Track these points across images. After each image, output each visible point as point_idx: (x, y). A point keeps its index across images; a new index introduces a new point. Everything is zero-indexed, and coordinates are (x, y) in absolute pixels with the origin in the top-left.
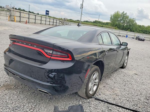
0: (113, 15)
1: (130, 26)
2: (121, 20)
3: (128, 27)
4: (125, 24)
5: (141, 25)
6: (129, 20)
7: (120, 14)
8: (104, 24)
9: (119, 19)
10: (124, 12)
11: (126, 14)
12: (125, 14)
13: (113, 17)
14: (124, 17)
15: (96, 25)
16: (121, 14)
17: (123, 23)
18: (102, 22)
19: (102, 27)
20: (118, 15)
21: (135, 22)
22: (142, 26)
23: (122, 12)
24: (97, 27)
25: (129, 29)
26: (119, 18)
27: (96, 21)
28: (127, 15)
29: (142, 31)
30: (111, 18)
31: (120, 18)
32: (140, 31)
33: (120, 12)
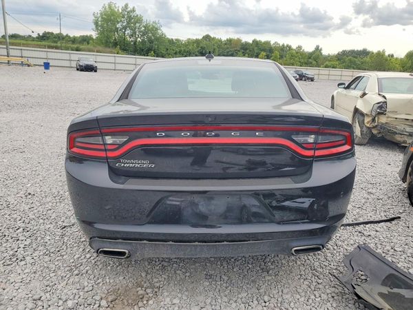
0: (101, 14)
1: (151, 42)
2: (125, 28)
3: (148, 45)
4: (137, 38)
5: (174, 38)
6: (144, 27)
7: (118, 10)
8: (74, 40)
9: (119, 26)
10: (126, 6)
11: (134, 10)
12: (131, 11)
13: (100, 19)
14: (130, 18)
15: (57, 48)
16: (120, 11)
17: (132, 36)
18: (67, 35)
19: (77, 50)
20: (113, 15)
21: (159, 31)
22: (176, 40)
23: (123, 6)
24: (61, 51)
25: (152, 52)
26: (118, 23)
27: (48, 33)
28: (138, 12)
29: (180, 52)
30: (96, 23)
31: (121, 21)
32: (176, 53)
33: (117, 6)
